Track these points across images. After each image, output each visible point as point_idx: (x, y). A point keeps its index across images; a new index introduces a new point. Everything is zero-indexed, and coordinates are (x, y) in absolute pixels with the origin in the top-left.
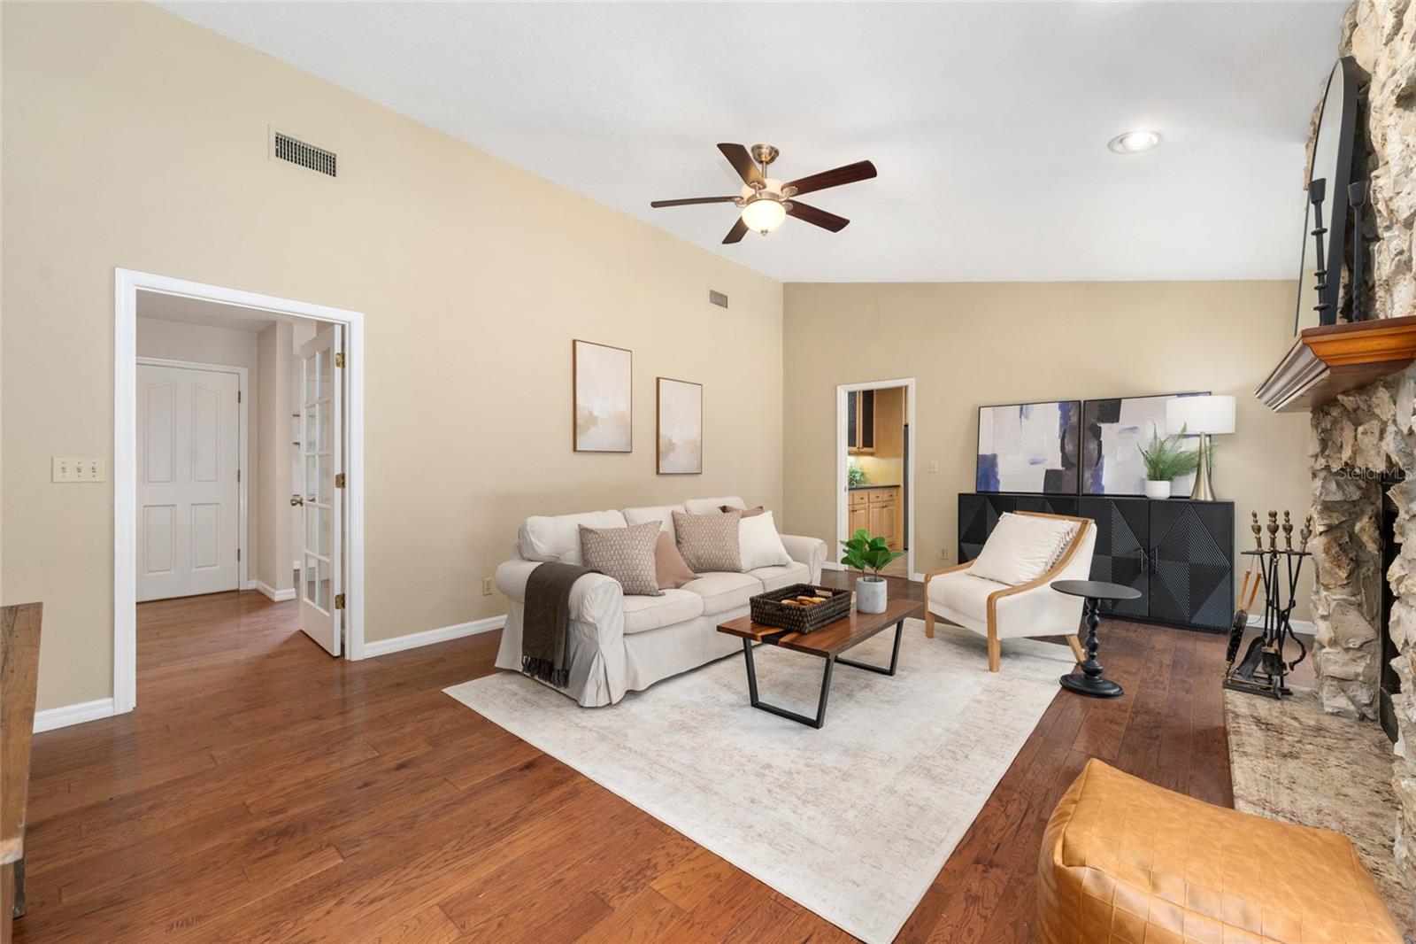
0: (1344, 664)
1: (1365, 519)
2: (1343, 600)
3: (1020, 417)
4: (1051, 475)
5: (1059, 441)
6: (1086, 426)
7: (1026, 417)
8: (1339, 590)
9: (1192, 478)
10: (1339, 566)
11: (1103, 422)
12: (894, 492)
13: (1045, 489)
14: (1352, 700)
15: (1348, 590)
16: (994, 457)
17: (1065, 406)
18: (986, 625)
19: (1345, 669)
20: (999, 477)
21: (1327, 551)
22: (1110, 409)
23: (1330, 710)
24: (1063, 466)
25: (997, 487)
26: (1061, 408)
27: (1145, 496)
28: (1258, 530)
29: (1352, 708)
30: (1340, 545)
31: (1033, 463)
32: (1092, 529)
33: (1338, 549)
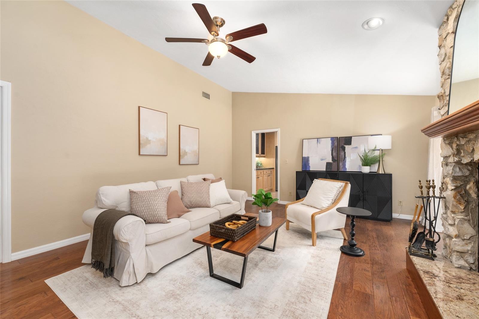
0: (463, 246)
1: (472, 184)
2: (463, 218)
3: (317, 143)
4: (328, 164)
5: (331, 152)
6: (340, 147)
8: (460, 214)
10: (460, 204)
11: (346, 145)
12: (272, 170)
13: (326, 169)
14: (466, 261)
15: (464, 214)
16: (308, 158)
17: (333, 139)
18: (311, 227)
19: (463, 248)
20: (310, 165)
21: (455, 197)
22: (348, 140)
23: (457, 266)
24: (332, 161)
25: (309, 169)
26: (331, 140)
27: (361, 172)
28: (421, 187)
29: (467, 265)
30: (461, 195)
31: (322, 160)
32: (349, 186)
33: (460, 196)
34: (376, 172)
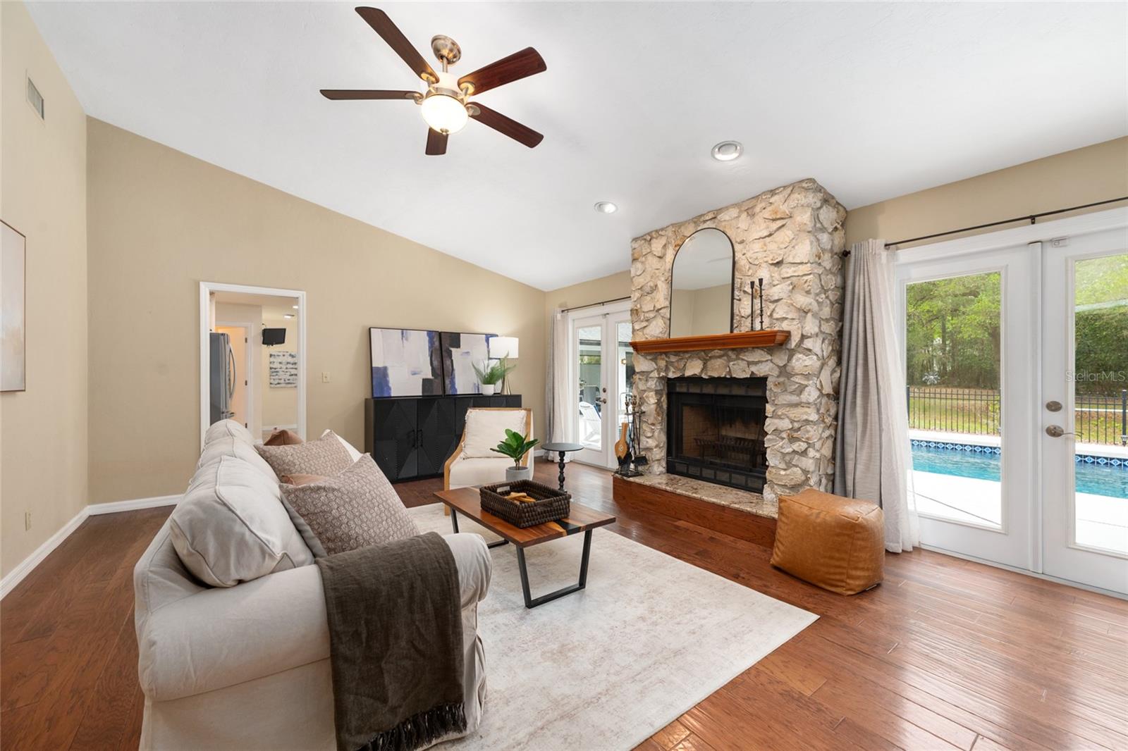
1: (664, 396)
2: (659, 429)
3: (402, 338)
4: (425, 381)
5: (429, 358)
6: (443, 349)
7: (407, 339)
9: (499, 383)
10: (658, 416)
11: (453, 347)
13: (423, 393)
15: (659, 425)
16: (385, 369)
17: (430, 333)
19: (659, 455)
20: (390, 385)
21: (655, 410)
22: (454, 339)
24: (433, 376)
25: (390, 393)
26: (428, 335)
27: (482, 394)
29: (662, 469)
30: (659, 407)
31: (414, 374)
32: (532, 413)
33: (658, 409)
34: (500, 392)
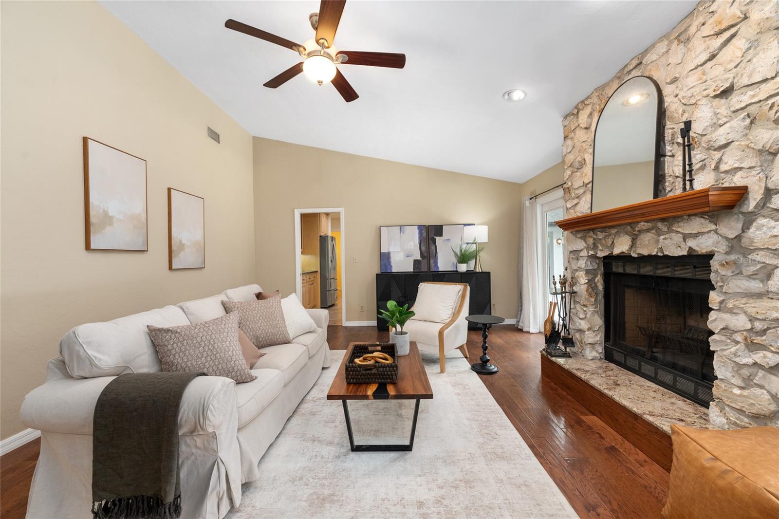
0: (594, 338)
1: (599, 276)
2: (594, 311)
3: (400, 233)
4: (416, 262)
5: (419, 245)
6: (430, 238)
7: (403, 233)
8: (591, 307)
10: (591, 297)
11: (436, 236)
12: (315, 275)
13: (414, 270)
14: (597, 351)
15: (594, 306)
16: (389, 253)
17: (420, 227)
18: (438, 347)
19: (594, 339)
20: (392, 264)
21: (587, 291)
22: (438, 230)
23: (590, 358)
24: (421, 258)
25: (391, 270)
26: (418, 228)
27: (457, 271)
28: (555, 284)
29: (598, 355)
30: (592, 288)
31: (408, 256)
32: (469, 288)
33: (591, 289)
34: (472, 271)
